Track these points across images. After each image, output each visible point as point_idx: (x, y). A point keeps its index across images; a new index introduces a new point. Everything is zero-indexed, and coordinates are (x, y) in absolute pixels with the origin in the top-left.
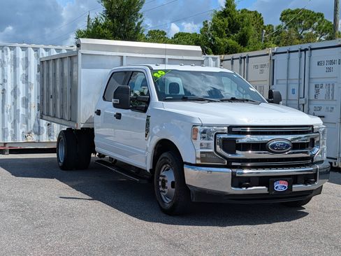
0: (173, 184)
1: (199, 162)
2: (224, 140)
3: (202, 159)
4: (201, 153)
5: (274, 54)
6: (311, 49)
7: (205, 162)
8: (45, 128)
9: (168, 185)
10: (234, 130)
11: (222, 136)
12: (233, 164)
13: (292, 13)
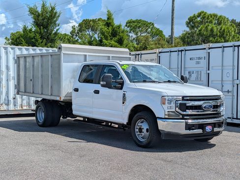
0: (147, 130)
1: (167, 117)
2: (180, 104)
3: (168, 115)
4: (168, 112)
5: (160, 53)
6: (186, 50)
7: (169, 117)
8: (12, 101)
9: (144, 130)
10: (185, 98)
11: (179, 102)
12: (185, 117)
13: (134, 22)
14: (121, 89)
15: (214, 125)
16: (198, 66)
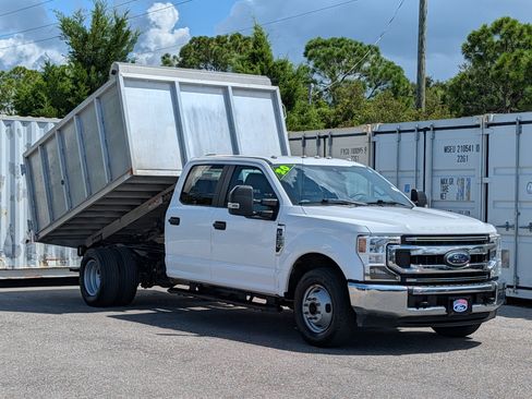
0: (328, 308)
1: (368, 279)
2: (397, 251)
3: (372, 275)
4: (371, 268)
5: (375, 133)
6: (435, 129)
7: (375, 277)
8: (23, 247)
9: (322, 308)
10: (408, 239)
11: (395, 247)
12: (408, 280)
14: (273, 218)
15: (472, 298)
16: (462, 165)
